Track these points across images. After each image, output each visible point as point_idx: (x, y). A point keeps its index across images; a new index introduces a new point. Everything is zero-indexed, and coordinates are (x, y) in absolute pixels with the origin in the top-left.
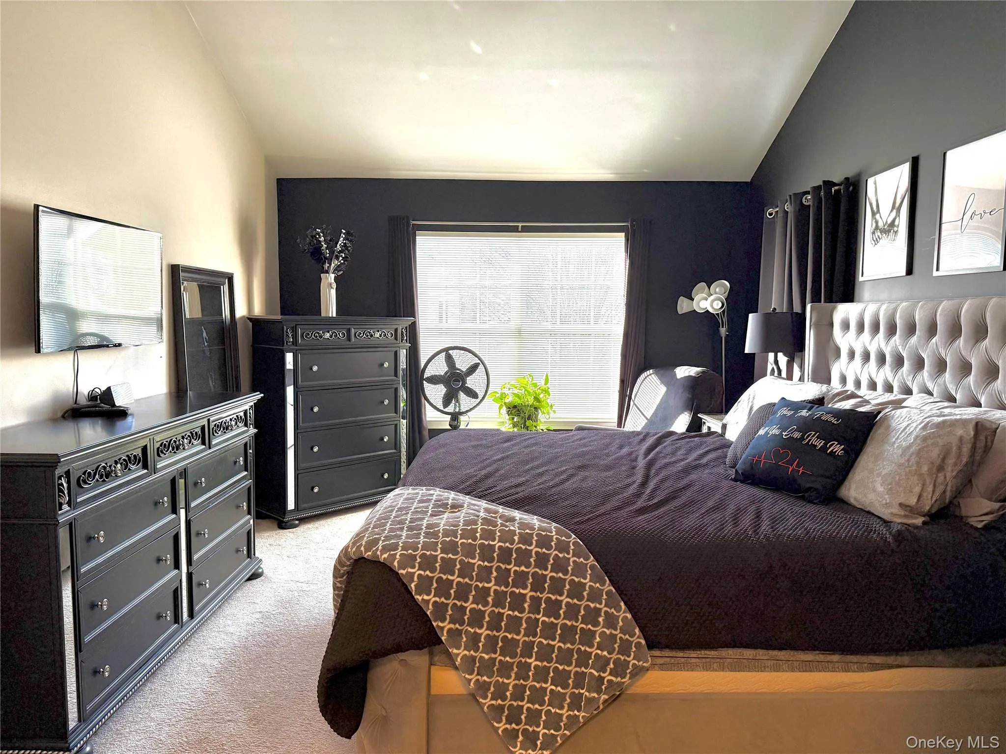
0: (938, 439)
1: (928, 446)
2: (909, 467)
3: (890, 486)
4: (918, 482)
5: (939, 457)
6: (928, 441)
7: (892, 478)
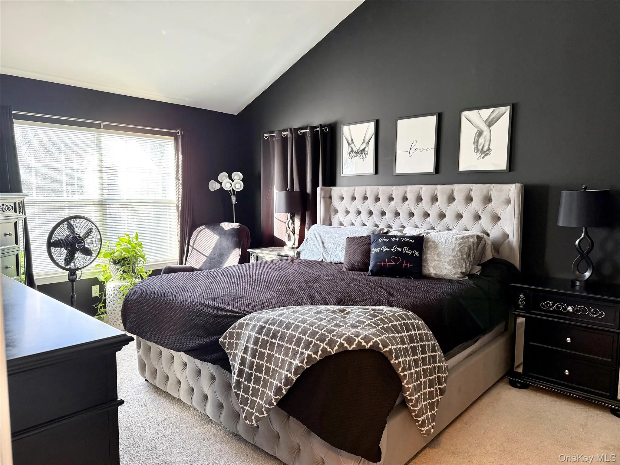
0: (465, 244)
1: (462, 247)
2: (458, 257)
3: (453, 266)
4: (463, 262)
5: (468, 251)
6: (462, 245)
7: (452, 262)
